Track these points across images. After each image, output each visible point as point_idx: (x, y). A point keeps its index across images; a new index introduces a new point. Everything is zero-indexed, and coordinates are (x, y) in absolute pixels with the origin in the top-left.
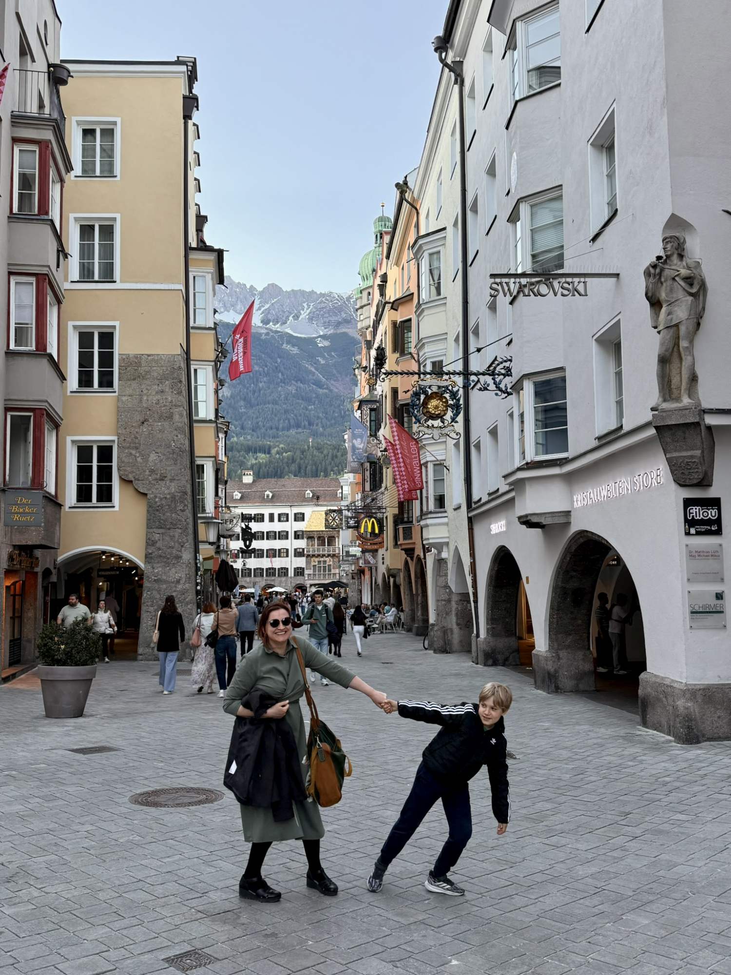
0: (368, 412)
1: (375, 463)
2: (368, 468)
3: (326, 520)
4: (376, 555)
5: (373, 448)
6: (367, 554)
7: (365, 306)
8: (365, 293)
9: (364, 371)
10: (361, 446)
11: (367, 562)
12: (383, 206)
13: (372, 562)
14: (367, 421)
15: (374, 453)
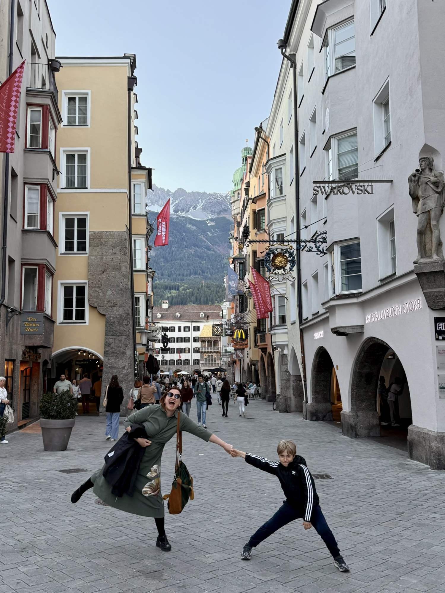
0: (238, 265)
1: (242, 296)
2: (239, 299)
3: (213, 331)
4: (243, 352)
5: (241, 287)
6: (238, 351)
7: (236, 201)
8: (236, 194)
9: (236, 240)
10: (234, 286)
11: (238, 356)
12: (247, 141)
13: (241, 356)
14: (237, 271)
15: (242, 289)
